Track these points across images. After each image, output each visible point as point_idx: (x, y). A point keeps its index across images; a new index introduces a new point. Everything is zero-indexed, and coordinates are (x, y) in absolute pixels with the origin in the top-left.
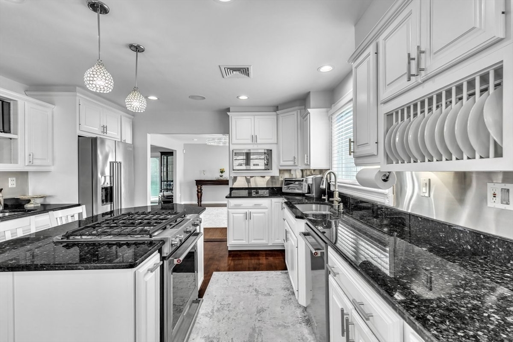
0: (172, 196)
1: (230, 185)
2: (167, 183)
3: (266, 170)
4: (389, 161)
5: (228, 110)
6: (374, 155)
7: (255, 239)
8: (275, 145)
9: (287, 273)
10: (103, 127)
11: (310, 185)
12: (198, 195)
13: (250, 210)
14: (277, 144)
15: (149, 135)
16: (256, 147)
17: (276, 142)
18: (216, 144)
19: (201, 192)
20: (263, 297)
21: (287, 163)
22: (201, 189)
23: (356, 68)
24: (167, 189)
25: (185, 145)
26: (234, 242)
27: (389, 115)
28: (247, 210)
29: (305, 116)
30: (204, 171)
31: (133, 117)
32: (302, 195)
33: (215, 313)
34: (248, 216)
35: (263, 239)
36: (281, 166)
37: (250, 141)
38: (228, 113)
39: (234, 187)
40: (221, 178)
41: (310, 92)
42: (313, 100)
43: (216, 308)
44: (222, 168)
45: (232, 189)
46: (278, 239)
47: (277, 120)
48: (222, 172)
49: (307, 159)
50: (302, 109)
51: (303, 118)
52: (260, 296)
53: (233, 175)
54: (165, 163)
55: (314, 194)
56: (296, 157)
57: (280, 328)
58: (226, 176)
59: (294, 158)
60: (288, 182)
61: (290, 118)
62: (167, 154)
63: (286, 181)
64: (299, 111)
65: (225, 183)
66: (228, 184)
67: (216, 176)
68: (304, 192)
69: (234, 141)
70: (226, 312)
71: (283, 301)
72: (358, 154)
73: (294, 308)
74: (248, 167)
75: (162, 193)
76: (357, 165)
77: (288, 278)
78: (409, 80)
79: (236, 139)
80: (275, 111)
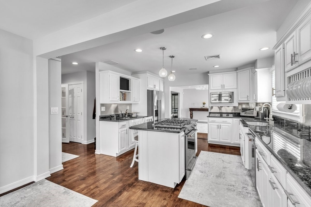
0: (178, 116)
1: (209, 111)
2: (175, 110)
3: (230, 103)
4: (290, 100)
5: (208, 72)
6: (283, 96)
7: (223, 139)
8: (236, 90)
9: (241, 157)
10: (154, 85)
11: (258, 112)
12: (191, 116)
13: (220, 124)
14: (237, 88)
15: (170, 87)
16: (224, 91)
17: (236, 88)
18: (201, 89)
19: (192, 115)
20: (226, 164)
21: (244, 99)
22: (192, 113)
23: (276, 53)
24: (175, 112)
25: (184, 90)
26: (211, 139)
27: (290, 78)
28: (218, 124)
29: (254, 73)
30: (194, 103)
31: (163, 80)
32: (253, 117)
33: (203, 165)
34: (219, 127)
35: (228, 140)
36: (239, 101)
37: (220, 88)
38: (208, 74)
39: (211, 112)
40: (203, 107)
41: (257, 60)
42: (258, 64)
43: (203, 163)
44: (204, 102)
45: (210, 113)
46: (237, 141)
47: (237, 75)
48: (204, 104)
49: (255, 97)
50: (253, 68)
51: (254, 74)
52: (225, 163)
53: (211, 105)
54: (174, 99)
55: (260, 117)
56: (249, 96)
57: (234, 175)
58: (207, 106)
59: (248, 96)
60: (244, 110)
61: (245, 74)
62: (175, 95)
63: (243, 109)
64: (251, 70)
65: (207, 110)
66: (208, 111)
67: (200, 106)
68: (254, 116)
69: (212, 88)
70: (208, 165)
71: (237, 167)
72: (277, 95)
73: (243, 170)
74: (220, 102)
75: (173, 114)
76: (278, 101)
77: (241, 159)
78: (292, 65)
79: (213, 87)
80: (236, 71)
